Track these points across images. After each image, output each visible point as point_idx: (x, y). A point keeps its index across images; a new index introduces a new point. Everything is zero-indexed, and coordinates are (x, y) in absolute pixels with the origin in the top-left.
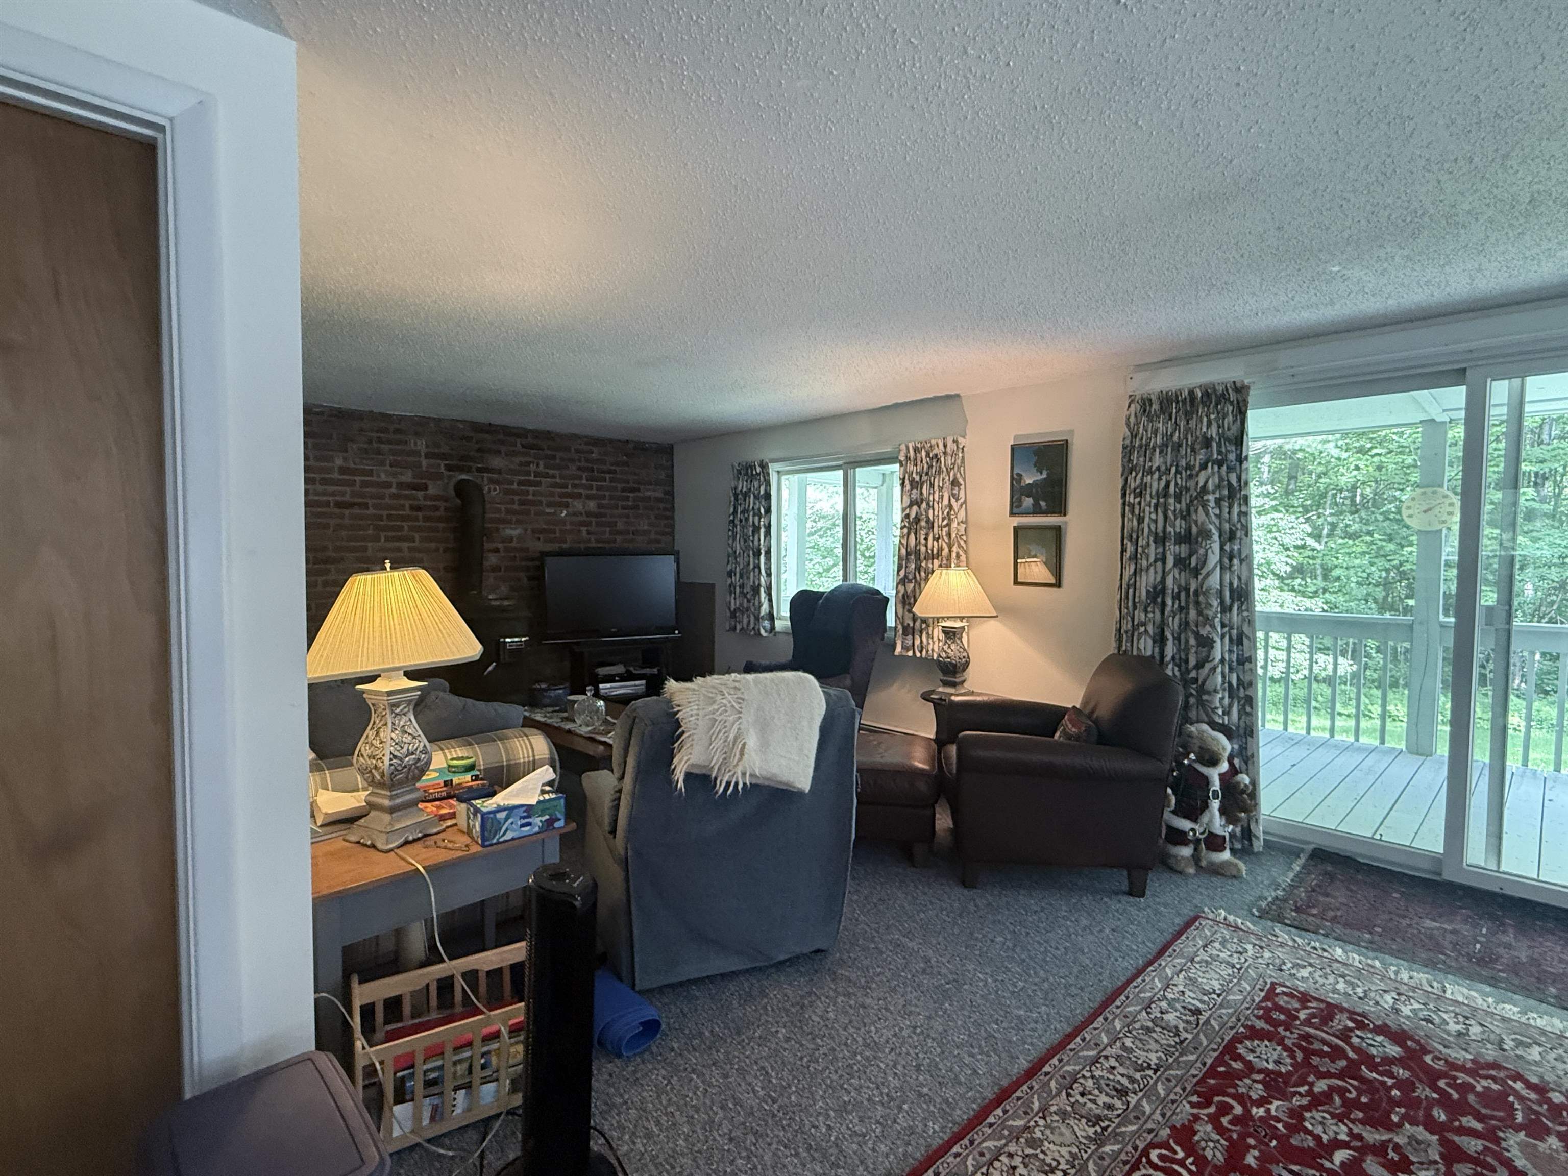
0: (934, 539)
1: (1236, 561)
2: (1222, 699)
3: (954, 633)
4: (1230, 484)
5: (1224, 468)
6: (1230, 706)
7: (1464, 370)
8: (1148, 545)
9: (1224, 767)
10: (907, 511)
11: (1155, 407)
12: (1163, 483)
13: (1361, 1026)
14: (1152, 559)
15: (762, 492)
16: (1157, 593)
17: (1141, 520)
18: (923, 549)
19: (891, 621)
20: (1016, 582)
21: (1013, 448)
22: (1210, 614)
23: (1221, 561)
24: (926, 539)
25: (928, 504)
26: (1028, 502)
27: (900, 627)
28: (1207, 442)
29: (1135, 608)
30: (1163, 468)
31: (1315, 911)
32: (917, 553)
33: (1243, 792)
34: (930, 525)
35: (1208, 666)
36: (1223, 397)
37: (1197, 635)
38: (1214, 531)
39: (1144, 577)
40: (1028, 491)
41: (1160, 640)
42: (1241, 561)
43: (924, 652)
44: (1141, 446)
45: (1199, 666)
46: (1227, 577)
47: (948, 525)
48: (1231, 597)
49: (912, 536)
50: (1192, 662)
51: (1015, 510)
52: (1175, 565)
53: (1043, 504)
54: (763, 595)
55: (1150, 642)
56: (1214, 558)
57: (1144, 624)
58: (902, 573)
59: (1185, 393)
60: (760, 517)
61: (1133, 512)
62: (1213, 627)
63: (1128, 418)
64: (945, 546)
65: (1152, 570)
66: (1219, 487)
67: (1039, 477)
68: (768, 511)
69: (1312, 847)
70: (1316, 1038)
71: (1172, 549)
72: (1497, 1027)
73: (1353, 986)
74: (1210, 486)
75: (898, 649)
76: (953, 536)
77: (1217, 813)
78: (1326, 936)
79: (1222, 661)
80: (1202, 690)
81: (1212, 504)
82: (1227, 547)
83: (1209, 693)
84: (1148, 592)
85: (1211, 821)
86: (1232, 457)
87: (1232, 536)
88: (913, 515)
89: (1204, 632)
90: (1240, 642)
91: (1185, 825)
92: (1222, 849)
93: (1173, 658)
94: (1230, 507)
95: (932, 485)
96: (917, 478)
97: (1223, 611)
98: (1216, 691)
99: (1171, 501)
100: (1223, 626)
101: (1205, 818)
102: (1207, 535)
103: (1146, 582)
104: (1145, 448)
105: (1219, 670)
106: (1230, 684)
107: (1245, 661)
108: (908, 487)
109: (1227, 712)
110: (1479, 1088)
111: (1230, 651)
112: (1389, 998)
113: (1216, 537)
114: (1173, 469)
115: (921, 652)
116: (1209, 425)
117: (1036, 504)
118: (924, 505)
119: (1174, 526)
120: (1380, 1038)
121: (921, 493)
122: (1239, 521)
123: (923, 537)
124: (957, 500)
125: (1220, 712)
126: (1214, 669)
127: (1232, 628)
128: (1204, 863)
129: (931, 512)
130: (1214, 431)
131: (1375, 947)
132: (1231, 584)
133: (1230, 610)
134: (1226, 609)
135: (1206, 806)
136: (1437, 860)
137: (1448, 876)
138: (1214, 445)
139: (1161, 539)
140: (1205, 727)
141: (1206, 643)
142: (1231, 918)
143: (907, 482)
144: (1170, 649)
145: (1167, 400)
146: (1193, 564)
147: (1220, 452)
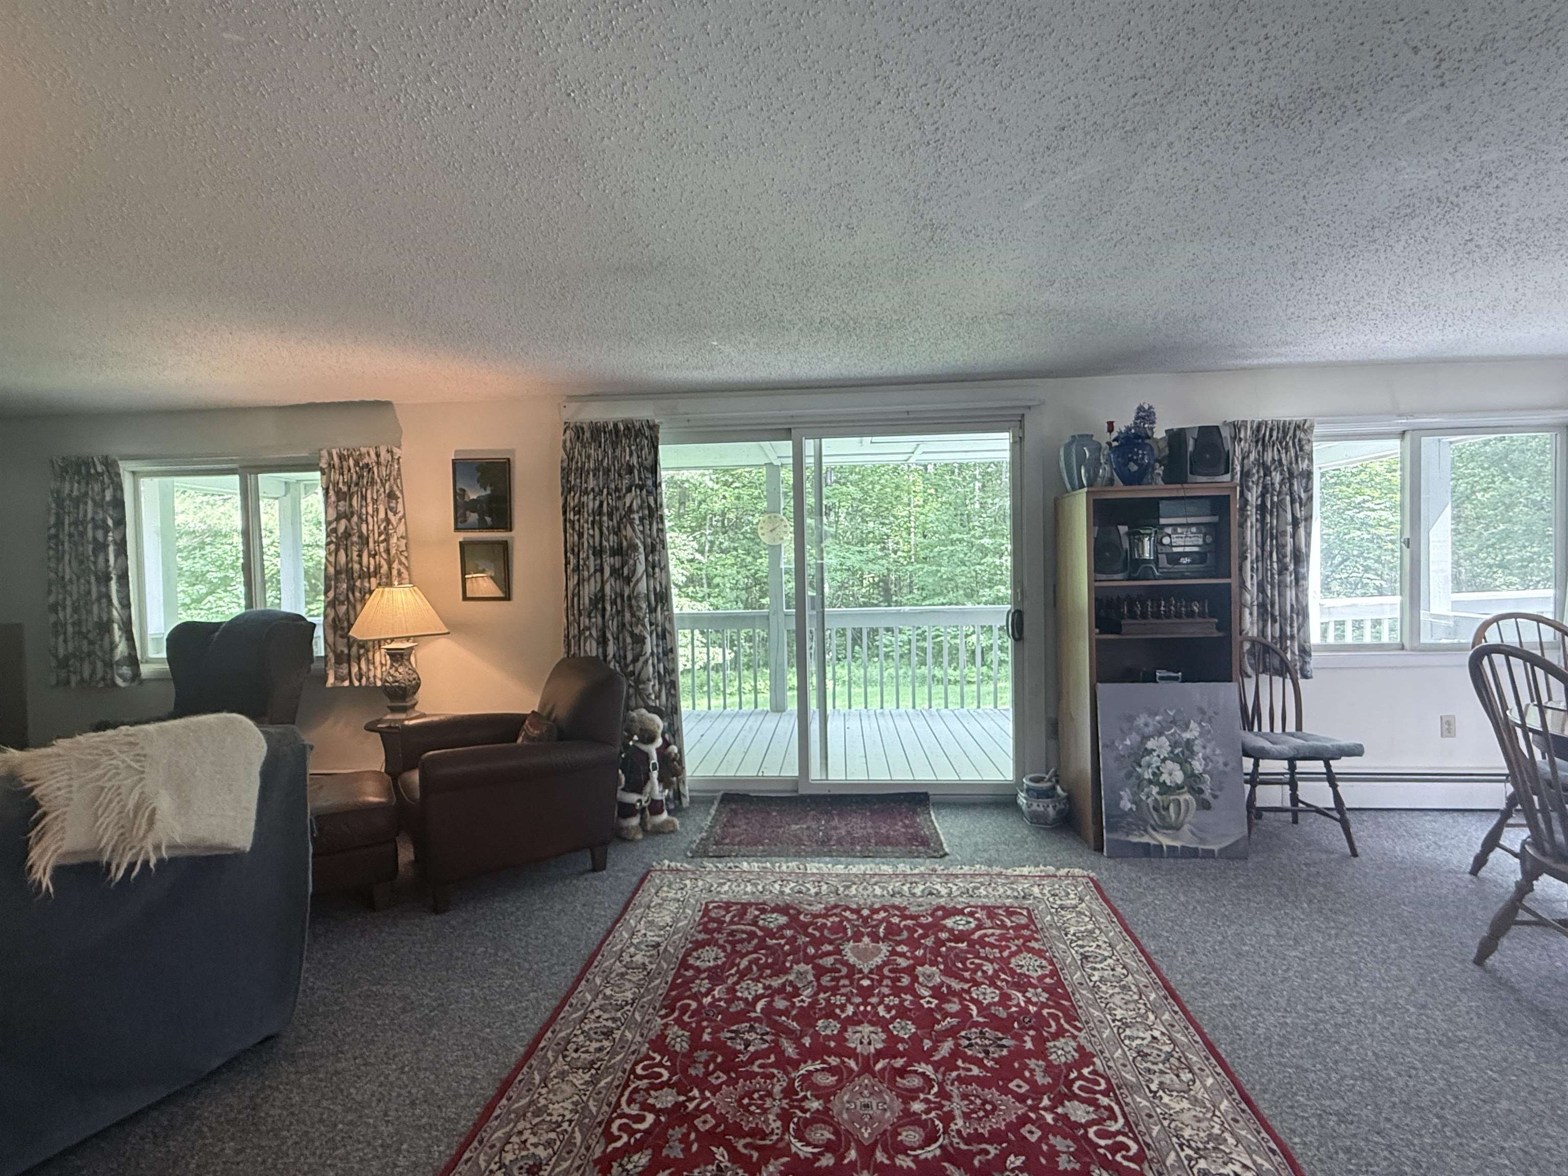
0: (370, 555)
1: (657, 570)
2: (654, 686)
3: (402, 655)
4: (649, 506)
5: (644, 492)
6: (660, 690)
7: (790, 429)
8: (588, 558)
9: (659, 742)
10: (334, 525)
11: (587, 435)
12: (597, 503)
13: (763, 911)
14: (592, 570)
15: (108, 496)
16: (599, 599)
17: (581, 535)
18: (356, 567)
19: (319, 649)
20: (465, 598)
21: (454, 462)
22: (641, 615)
23: (646, 570)
24: (360, 556)
25: (360, 517)
26: (473, 517)
27: (331, 655)
28: (630, 470)
29: (580, 614)
30: (597, 489)
31: (727, 841)
32: (349, 571)
33: (674, 759)
34: (364, 540)
35: (642, 659)
36: (639, 433)
37: (632, 634)
38: (640, 544)
39: (586, 587)
40: (473, 506)
41: (603, 641)
42: (661, 570)
43: (364, 681)
44: (577, 469)
45: (635, 660)
46: (652, 583)
47: (387, 540)
48: (656, 600)
49: (342, 553)
50: (630, 657)
51: (460, 525)
52: (611, 575)
53: (488, 519)
54: (117, 633)
55: (594, 644)
56: (641, 568)
57: (589, 629)
58: (331, 594)
59: (611, 426)
60: (106, 530)
61: (573, 529)
62: (644, 626)
63: (565, 442)
64: (383, 562)
65: (592, 580)
66: (641, 507)
67: (483, 493)
68: (121, 522)
69: (721, 793)
70: (737, 931)
71: (609, 561)
72: (834, 881)
73: (755, 885)
74: (635, 507)
75: (331, 680)
76: (393, 552)
77: (656, 782)
78: (736, 856)
79: (652, 654)
80: (638, 681)
81: (637, 522)
82: (650, 558)
83: (644, 683)
84: (590, 599)
85: (652, 789)
86: (649, 483)
87: (653, 549)
88: (341, 529)
89: (637, 631)
90: (664, 637)
91: (633, 798)
92: (660, 812)
93: (614, 656)
94: (651, 524)
95: (364, 498)
96: (345, 489)
97: (651, 612)
98: (649, 680)
99: (605, 518)
100: (651, 624)
101: (648, 789)
102: (635, 548)
103: (589, 590)
104: (581, 471)
105: (650, 662)
106: (659, 672)
107: (669, 652)
108: (333, 498)
109: (658, 697)
110: (829, 924)
111: (657, 645)
112: (777, 886)
113: (641, 550)
114: (605, 491)
115: (360, 681)
116: (631, 455)
117: (481, 519)
118: (355, 519)
119: (608, 541)
120: (774, 915)
121: (351, 505)
122: (658, 536)
123: (355, 554)
124: (395, 513)
125: (653, 697)
126: (646, 661)
127: (657, 626)
128: (649, 827)
129: (364, 527)
130: (634, 460)
131: (766, 855)
132: (655, 589)
133: (656, 611)
134: (652, 610)
135: (648, 778)
136: (795, 782)
137: (802, 791)
138: (636, 472)
139: (598, 552)
140: (644, 711)
141: (639, 640)
142: (673, 864)
143: (331, 493)
144: (611, 649)
145: (597, 430)
146: (626, 573)
147: (640, 479)
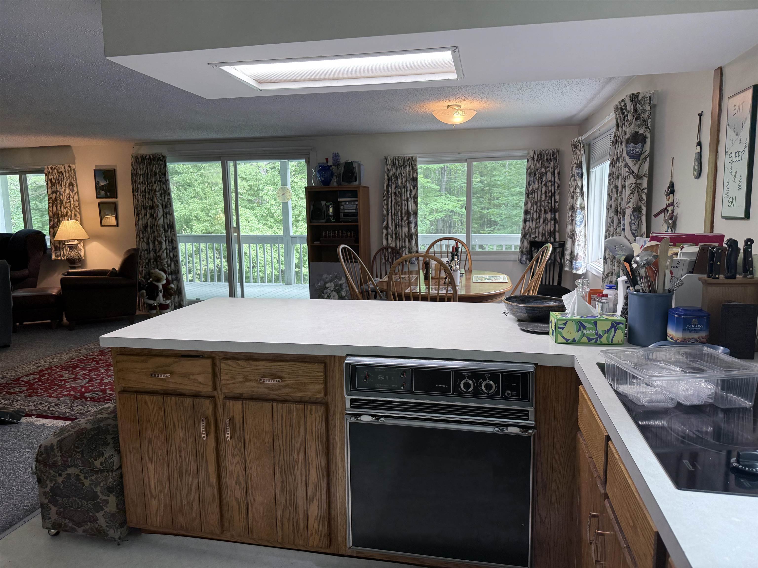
1: (168, 215)
2: (167, 262)
3: (72, 247)
4: (164, 189)
5: (162, 183)
6: (171, 264)
7: (220, 157)
8: (141, 210)
9: (164, 282)
11: (140, 160)
12: (144, 188)
14: (143, 215)
16: (145, 227)
17: (138, 201)
18: (60, 212)
20: (102, 225)
21: (95, 170)
22: (161, 233)
23: (163, 215)
25: (60, 193)
26: (103, 193)
27: (53, 247)
28: (155, 174)
29: (140, 233)
30: (143, 182)
32: (58, 214)
33: (170, 289)
34: (62, 202)
35: (161, 251)
36: (159, 159)
37: (158, 241)
38: (160, 205)
39: (141, 222)
40: (102, 188)
41: (148, 244)
42: (170, 215)
44: (136, 174)
45: (159, 251)
46: (166, 220)
47: (70, 202)
48: (168, 227)
49: (55, 207)
51: (98, 196)
52: (150, 217)
53: (108, 194)
55: (145, 244)
56: (160, 214)
57: (143, 238)
58: (52, 223)
59: (148, 156)
61: (136, 198)
62: (162, 237)
63: (132, 163)
64: (69, 211)
65: (143, 219)
66: (161, 189)
67: (106, 183)
71: (149, 211)
74: (157, 189)
75: (53, 257)
76: (72, 207)
77: (162, 297)
79: (166, 249)
80: (161, 259)
81: (158, 195)
82: (165, 210)
84: (143, 227)
86: (164, 180)
87: (166, 207)
88: (54, 197)
89: (159, 239)
90: (172, 242)
91: (151, 302)
93: (152, 249)
94: (165, 197)
95: (61, 185)
96: (54, 181)
97: (165, 232)
98: (164, 259)
99: (147, 194)
100: (166, 237)
101: (158, 299)
102: (158, 206)
104: (138, 175)
107: (175, 249)
109: (169, 266)
111: (169, 246)
113: (161, 207)
114: (146, 183)
115: (64, 257)
116: (156, 168)
117: (106, 194)
119: (148, 203)
121: (57, 188)
122: (168, 201)
123: (59, 207)
126: (163, 252)
127: (169, 238)
129: (61, 196)
130: (157, 171)
132: (167, 223)
133: (168, 231)
135: (158, 295)
138: (158, 175)
139: (145, 208)
140: (157, 270)
141: (160, 243)
145: (143, 158)
146: (155, 216)
147: (160, 178)
